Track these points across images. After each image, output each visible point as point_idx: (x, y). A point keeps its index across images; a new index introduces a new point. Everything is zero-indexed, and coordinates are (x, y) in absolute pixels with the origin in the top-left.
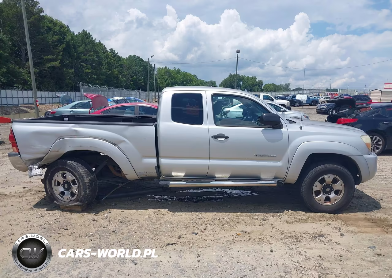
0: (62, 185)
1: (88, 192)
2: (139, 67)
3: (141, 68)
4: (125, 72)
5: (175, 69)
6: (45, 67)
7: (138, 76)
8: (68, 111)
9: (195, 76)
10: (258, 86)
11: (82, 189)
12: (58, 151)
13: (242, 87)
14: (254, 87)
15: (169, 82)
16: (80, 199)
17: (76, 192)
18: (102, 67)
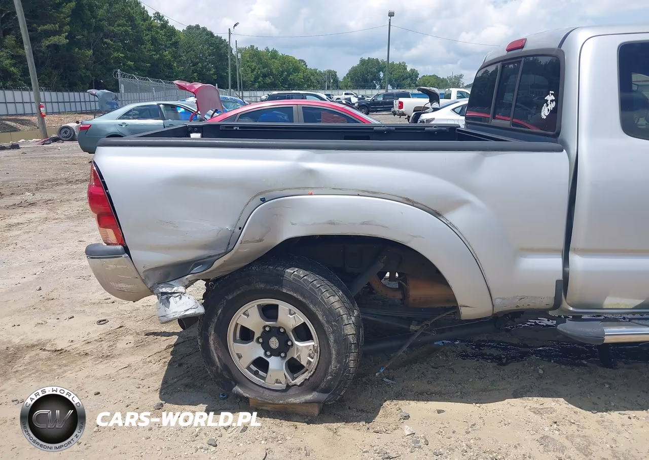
0: (258, 338)
1: (352, 364)
2: (206, 47)
3: (211, 48)
4: (182, 56)
5: (268, 50)
6: (41, 47)
7: (206, 63)
8: (115, 125)
9: (303, 61)
10: (409, 79)
11: (334, 356)
12: (261, 240)
13: (382, 81)
14: (403, 82)
15: (259, 73)
16: (323, 385)
17: (309, 363)
18: (143, 47)
